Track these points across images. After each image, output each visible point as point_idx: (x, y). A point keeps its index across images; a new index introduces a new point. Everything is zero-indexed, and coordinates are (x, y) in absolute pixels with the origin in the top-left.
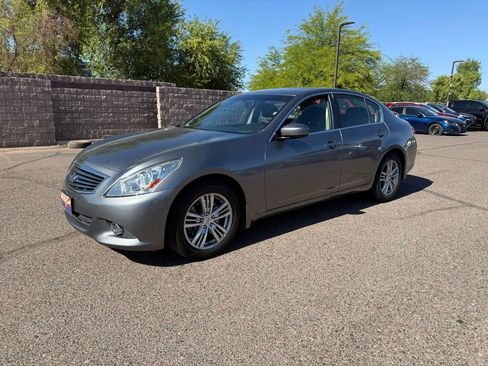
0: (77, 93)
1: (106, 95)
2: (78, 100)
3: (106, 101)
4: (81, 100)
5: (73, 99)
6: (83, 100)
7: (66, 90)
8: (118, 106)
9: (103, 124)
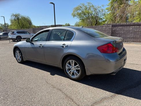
0: (122, 28)
1: (132, 28)
2: (122, 30)
3: (132, 30)
4: (123, 30)
5: (121, 30)
6: (124, 30)
7: (119, 27)
8: (136, 32)
9: (129, 38)
